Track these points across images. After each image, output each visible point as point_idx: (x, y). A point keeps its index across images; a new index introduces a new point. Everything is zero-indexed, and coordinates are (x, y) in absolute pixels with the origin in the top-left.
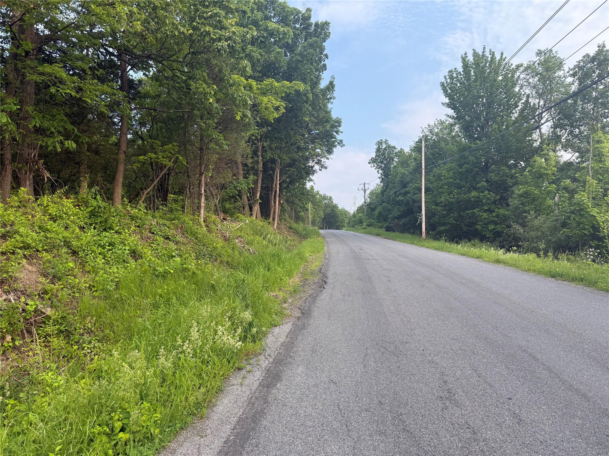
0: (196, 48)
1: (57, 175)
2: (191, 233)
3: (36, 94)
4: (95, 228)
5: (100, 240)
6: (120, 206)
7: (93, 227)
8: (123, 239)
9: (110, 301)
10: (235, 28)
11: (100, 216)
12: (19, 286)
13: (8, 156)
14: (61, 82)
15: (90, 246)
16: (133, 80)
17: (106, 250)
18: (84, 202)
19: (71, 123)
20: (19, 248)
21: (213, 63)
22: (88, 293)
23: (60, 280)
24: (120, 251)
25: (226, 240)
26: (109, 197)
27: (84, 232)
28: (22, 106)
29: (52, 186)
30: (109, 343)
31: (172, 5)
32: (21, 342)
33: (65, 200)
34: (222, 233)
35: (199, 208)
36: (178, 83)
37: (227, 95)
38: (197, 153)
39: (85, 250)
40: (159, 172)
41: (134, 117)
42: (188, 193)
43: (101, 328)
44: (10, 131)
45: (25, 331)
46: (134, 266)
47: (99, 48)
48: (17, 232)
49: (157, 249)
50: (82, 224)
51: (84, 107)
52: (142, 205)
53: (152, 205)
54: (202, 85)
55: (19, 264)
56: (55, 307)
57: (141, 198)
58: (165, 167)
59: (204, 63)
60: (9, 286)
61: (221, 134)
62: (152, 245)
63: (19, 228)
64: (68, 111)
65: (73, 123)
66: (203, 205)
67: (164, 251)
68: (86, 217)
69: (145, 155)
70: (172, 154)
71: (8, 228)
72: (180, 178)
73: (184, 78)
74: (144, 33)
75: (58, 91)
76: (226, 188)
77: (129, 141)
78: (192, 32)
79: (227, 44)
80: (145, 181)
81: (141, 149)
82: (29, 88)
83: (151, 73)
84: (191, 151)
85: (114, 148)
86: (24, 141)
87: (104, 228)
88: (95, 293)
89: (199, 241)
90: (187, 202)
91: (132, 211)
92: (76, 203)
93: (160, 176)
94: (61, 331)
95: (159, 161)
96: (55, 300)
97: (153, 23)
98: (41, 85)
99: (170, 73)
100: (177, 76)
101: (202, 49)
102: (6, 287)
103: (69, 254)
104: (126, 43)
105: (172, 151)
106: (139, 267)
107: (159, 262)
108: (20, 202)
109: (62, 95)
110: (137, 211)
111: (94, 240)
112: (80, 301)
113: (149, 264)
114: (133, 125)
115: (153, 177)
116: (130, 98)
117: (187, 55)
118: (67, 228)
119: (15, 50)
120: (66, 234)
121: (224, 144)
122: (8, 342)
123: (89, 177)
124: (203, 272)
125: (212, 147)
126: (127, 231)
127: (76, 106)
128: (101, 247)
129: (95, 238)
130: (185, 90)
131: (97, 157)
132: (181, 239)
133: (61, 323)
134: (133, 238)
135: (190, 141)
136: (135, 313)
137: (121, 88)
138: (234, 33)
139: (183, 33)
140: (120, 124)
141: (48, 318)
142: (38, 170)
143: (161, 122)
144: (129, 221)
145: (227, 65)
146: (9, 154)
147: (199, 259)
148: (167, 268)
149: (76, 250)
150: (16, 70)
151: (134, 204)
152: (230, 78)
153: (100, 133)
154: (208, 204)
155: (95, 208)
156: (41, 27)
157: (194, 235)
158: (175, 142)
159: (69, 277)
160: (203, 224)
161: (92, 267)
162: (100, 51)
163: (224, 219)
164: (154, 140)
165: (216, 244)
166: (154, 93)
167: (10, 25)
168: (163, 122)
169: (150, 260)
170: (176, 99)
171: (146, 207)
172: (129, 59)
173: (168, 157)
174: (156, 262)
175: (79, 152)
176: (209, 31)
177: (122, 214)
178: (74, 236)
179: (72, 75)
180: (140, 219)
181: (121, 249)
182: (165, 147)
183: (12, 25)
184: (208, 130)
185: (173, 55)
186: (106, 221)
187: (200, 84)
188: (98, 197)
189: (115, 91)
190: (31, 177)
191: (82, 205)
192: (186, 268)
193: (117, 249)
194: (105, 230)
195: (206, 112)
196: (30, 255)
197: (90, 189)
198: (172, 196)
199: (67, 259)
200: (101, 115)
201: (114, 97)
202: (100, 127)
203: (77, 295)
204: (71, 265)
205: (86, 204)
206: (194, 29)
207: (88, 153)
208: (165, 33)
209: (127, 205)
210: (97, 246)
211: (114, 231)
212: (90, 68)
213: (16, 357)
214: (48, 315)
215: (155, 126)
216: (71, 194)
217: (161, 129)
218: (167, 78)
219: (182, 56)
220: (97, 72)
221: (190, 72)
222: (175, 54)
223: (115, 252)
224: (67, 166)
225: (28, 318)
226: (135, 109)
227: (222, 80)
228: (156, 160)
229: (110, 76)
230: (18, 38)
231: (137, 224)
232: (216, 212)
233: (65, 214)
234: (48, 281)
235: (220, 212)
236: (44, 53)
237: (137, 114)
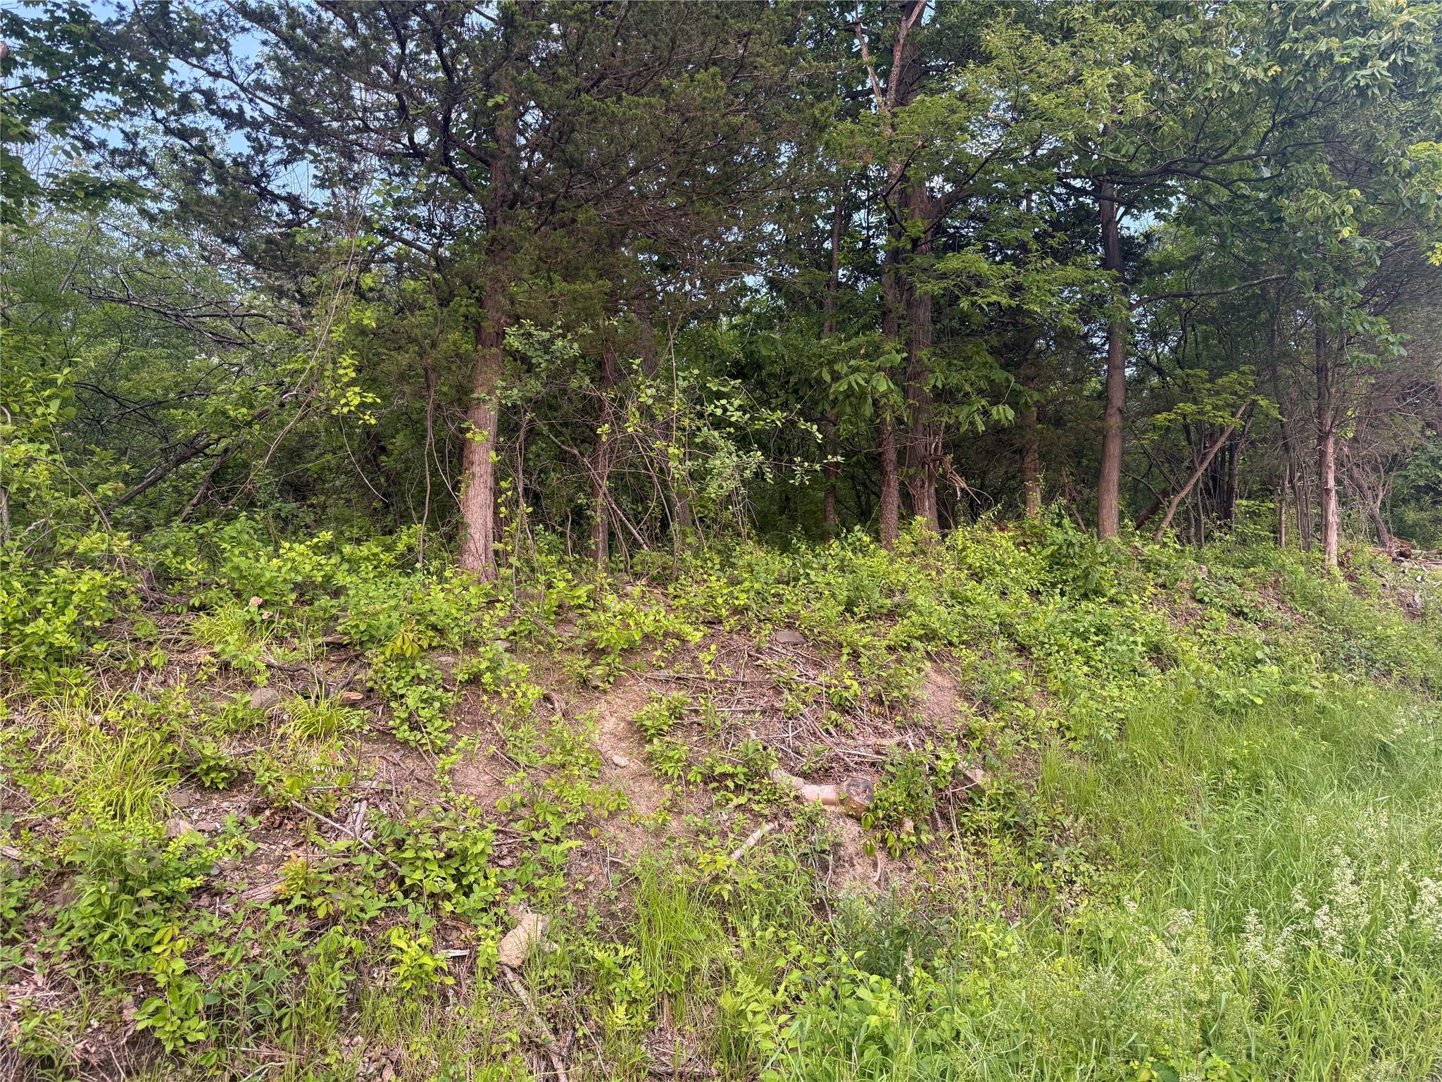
0: (1291, 108)
1: (979, 482)
2: (1305, 597)
3: (934, 322)
4: (1062, 594)
5: (1075, 621)
6: (1116, 540)
7: (1058, 591)
8: (1127, 617)
9: (1108, 766)
10: (1410, 13)
11: (1073, 565)
12: (920, 716)
13: (892, 455)
14: (979, 285)
15: (1054, 634)
16: (1131, 238)
17: (1090, 643)
18: (1035, 534)
19: (1002, 367)
20: (916, 638)
21: (1345, 132)
22: (1056, 741)
23: (996, 708)
24: (1124, 647)
25: (1413, 616)
26: (1090, 519)
27: (1041, 603)
28: (910, 352)
29: (971, 505)
30: (1110, 867)
31: (1218, 25)
32: (932, 838)
33: (998, 534)
34: (1400, 594)
35: (1322, 527)
36: (1245, 213)
37: (1394, 205)
38: (1310, 383)
39: (1043, 643)
40: (1205, 448)
41: (1138, 323)
42: (1288, 491)
43: (1089, 828)
44: (892, 406)
45: (937, 815)
46: (1159, 684)
47: (1052, 187)
48: (912, 606)
49: (1214, 643)
50: (1035, 584)
51: (1027, 327)
52: (1170, 533)
53: (1193, 530)
54: (1316, 199)
55: (919, 670)
56: (991, 769)
57: (1166, 515)
58: (1222, 431)
59: (1319, 140)
60: (904, 715)
61: (1381, 319)
62: (1200, 631)
63: (916, 597)
64: (995, 342)
65: (1005, 367)
66: (1333, 519)
67: (1233, 647)
68: (1043, 569)
69: (1170, 410)
70: (1240, 397)
71: (897, 599)
72: (1262, 455)
73: (1261, 195)
74: (1153, 118)
75: (973, 303)
76: (1403, 466)
77: (1129, 383)
78: (1279, 70)
79: (1386, 64)
80: (1172, 471)
81: (1160, 396)
82: (921, 312)
83: (1174, 209)
84: (1291, 381)
85: (1096, 404)
86: (916, 421)
87: (1082, 591)
88: (1071, 744)
89: (1330, 620)
90: (1287, 516)
91: (1146, 548)
92: (1020, 540)
93: (1211, 456)
94: (1005, 824)
95: (1205, 418)
96: (990, 753)
97: (1173, 85)
98: (942, 302)
99: (1224, 195)
100: (1243, 196)
101: (1311, 103)
102: (899, 718)
103: (1011, 651)
104: (1111, 155)
105: (1238, 387)
106: (1172, 687)
107: (1222, 674)
108: (915, 544)
109: (982, 309)
110: (1157, 547)
111: (1062, 622)
112: (1041, 759)
113: (1197, 679)
114: (1135, 345)
115: (1192, 461)
116: (1126, 281)
117: (1267, 133)
118: (1005, 594)
119: (895, 243)
120: (1004, 608)
121: (1393, 344)
122: (909, 834)
123: (1045, 479)
124: (1350, 707)
125: (1354, 358)
126: (1136, 597)
127: (1010, 327)
128: (1078, 636)
129: (1064, 617)
130: (1267, 225)
131: (1059, 431)
132: (1278, 616)
133: (1004, 807)
134: (1152, 615)
135: (1286, 354)
136: (1169, 802)
137: (1105, 264)
138: (1408, 27)
139: (1254, 80)
140: (1107, 347)
141: (980, 791)
142: (943, 476)
143: (1205, 322)
144: (1140, 574)
145: (1388, 125)
146: (893, 451)
147: (1335, 670)
148: (1243, 691)
149: (1026, 642)
150: (899, 281)
151: (1149, 530)
152: (1404, 154)
153: (1063, 376)
154: (1349, 515)
155: (1061, 548)
156: (937, 181)
157: (1314, 604)
158: (1245, 363)
159: (1015, 704)
160: (1336, 571)
161: (1063, 683)
162: (1054, 194)
163: (1402, 554)
164: (1190, 368)
165: (1385, 627)
166: (1183, 254)
167: (884, 197)
168: (1213, 320)
169: (1199, 669)
170: (1242, 254)
171: (1177, 536)
172: (1119, 192)
173: (1228, 405)
174: (1214, 676)
175: (1021, 427)
176: (1328, 50)
177: (1122, 558)
178: (1019, 612)
179: (1001, 262)
180: (1167, 567)
181: (1124, 641)
182: (1220, 381)
183: (888, 193)
184: (1340, 314)
185: (1230, 146)
186: (1086, 575)
187: (1309, 197)
188: (1066, 521)
189: (1092, 273)
190: (932, 491)
191: (1032, 543)
192: (1297, 694)
193: (1115, 641)
194: (1085, 596)
195: (1330, 269)
196: (937, 654)
197: (1048, 505)
198: (1244, 502)
199: (1008, 663)
200: (1065, 337)
201: (1090, 288)
202: (1063, 364)
203: (1034, 745)
204: (1018, 676)
205: (1041, 538)
206: (1284, 60)
207: (1039, 426)
208: (1206, 98)
209: (1133, 535)
210: (1069, 634)
211: (1105, 600)
212: (1036, 236)
213: (924, 868)
214: (977, 786)
215: (1191, 337)
216: (1009, 519)
217: (1206, 339)
218: (1213, 209)
219: (1251, 142)
220: (1050, 241)
221: (1280, 175)
222: (1235, 142)
223: (1111, 649)
224: (998, 460)
225: (941, 786)
226: (1139, 304)
227: (1376, 168)
228: (1198, 417)
229: (1079, 243)
230: (898, 217)
231: (1160, 581)
232: (1375, 536)
233: (998, 563)
234: (974, 709)
235: (1386, 536)
236: (945, 232)
237: (1145, 315)
